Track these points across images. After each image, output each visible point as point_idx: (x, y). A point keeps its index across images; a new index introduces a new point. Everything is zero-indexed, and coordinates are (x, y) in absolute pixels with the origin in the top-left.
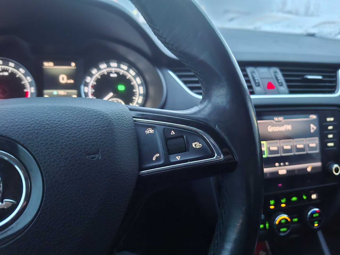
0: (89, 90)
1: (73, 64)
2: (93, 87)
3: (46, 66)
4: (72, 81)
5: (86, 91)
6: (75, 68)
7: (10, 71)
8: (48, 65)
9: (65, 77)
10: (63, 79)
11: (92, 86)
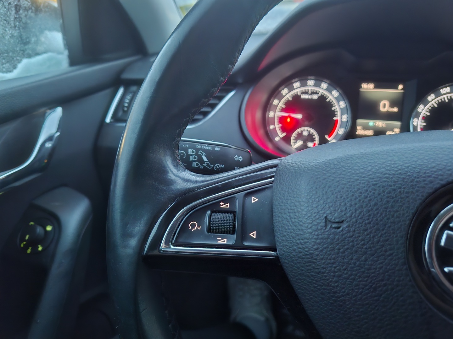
0: (418, 123)
1: (401, 87)
2: (425, 118)
3: (364, 89)
4: (396, 110)
5: (415, 124)
6: (402, 91)
7: (320, 94)
8: (367, 88)
9: (387, 103)
10: (385, 107)
11: (423, 118)
